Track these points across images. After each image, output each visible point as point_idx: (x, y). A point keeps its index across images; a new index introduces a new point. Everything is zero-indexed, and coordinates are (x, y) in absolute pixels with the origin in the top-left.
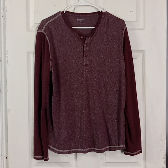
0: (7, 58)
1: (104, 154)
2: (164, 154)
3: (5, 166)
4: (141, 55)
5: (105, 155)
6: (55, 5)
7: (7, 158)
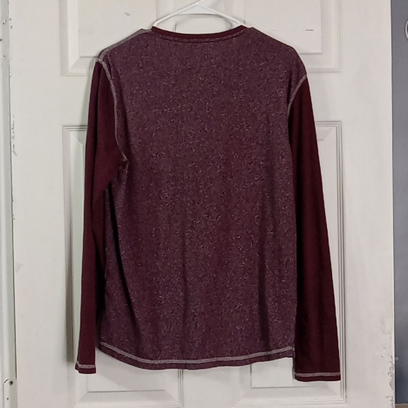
0: (12, 140)
1: (249, 368)
2: (390, 365)
3: (7, 403)
4: (333, 131)
5: (251, 371)
6: (128, 15)
7: (11, 383)
